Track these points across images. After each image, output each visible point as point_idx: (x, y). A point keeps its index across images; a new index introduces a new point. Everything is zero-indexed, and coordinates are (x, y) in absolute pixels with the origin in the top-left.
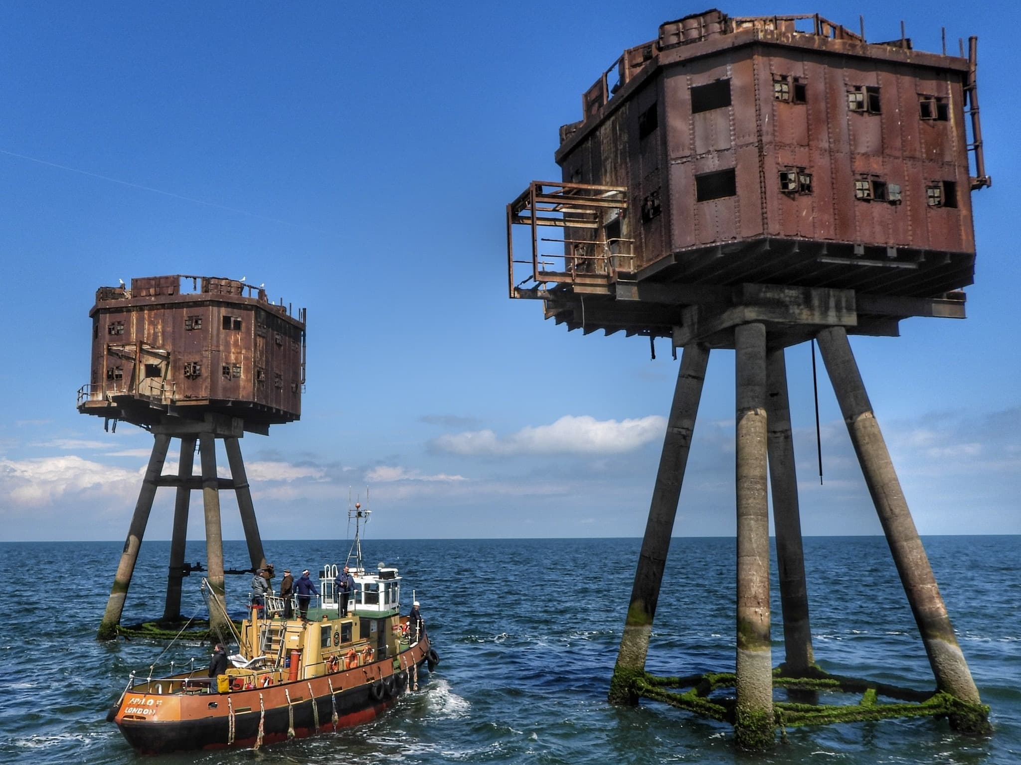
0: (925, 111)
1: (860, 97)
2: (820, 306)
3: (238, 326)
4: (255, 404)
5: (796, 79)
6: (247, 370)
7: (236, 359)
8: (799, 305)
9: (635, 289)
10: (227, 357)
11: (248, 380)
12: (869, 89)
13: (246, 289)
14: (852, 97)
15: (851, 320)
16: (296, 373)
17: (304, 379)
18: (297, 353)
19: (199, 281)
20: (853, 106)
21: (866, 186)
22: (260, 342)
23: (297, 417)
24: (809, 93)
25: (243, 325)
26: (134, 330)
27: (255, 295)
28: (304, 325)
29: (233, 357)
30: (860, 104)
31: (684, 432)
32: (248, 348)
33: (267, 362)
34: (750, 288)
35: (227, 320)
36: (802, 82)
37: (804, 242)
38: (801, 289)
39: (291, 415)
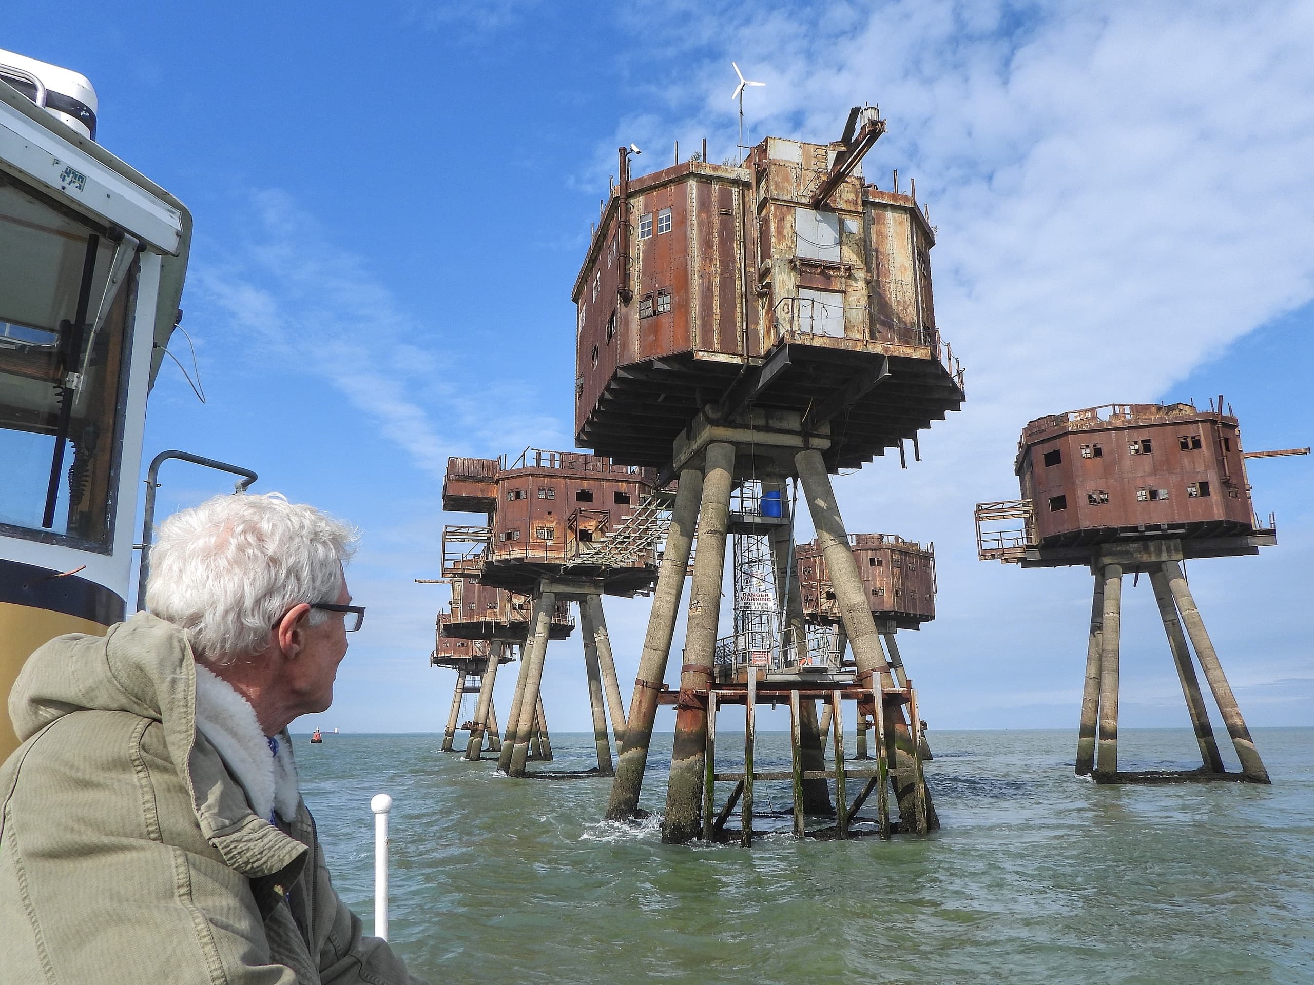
0: (1184, 445)
1: (1137, 447)
2: (1155, 550)
3: (880, 563)
4: (895, 612)
5: (1095, 446)
6: (888, 591)
7: (881, 584)
8: (1140, 552)
9: (1037, 553)
10: (875, 583)
11: (889, 597)
12: (1143, 441)
13: (886, 537)
14: (1132, 447)
15: (1181, 556)
16: (929, 588)
17: (936, 591)
18: (928, 573)
19: (854, 537)
20: (1133, 452)
21: (1144, 493)
22: (897, 571)
23: (933, 618)
24: (1104, 451)
25: (884, 562)
26: (818, 571)
27: (892, 539)
28: (932, 554)
29: (878, 583)
30: (1137, 451)
31: (1098, 625)
32: (888, 577)
33: (903, 584)
34: (1105, 546)
35: (872, 560)
36: (1098, 446)
37: (1106, 529)
38: (1141, 543)
39: (929, 616)
